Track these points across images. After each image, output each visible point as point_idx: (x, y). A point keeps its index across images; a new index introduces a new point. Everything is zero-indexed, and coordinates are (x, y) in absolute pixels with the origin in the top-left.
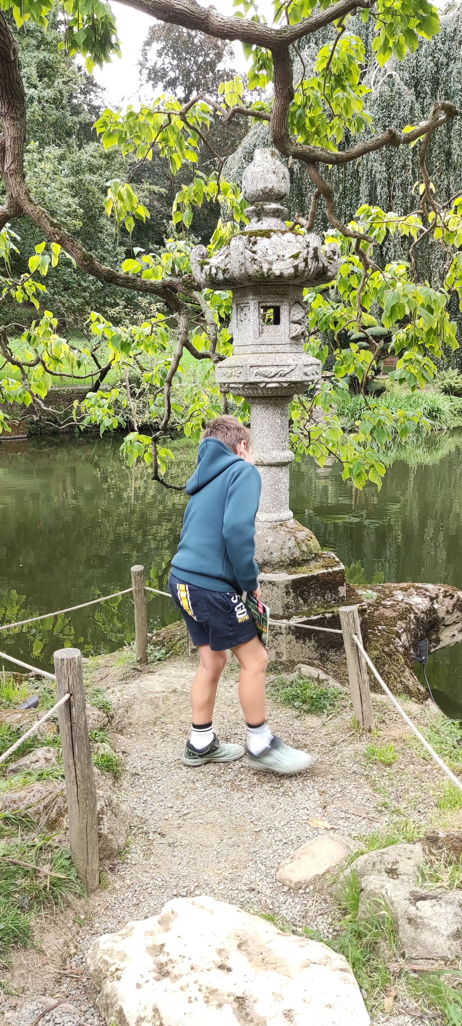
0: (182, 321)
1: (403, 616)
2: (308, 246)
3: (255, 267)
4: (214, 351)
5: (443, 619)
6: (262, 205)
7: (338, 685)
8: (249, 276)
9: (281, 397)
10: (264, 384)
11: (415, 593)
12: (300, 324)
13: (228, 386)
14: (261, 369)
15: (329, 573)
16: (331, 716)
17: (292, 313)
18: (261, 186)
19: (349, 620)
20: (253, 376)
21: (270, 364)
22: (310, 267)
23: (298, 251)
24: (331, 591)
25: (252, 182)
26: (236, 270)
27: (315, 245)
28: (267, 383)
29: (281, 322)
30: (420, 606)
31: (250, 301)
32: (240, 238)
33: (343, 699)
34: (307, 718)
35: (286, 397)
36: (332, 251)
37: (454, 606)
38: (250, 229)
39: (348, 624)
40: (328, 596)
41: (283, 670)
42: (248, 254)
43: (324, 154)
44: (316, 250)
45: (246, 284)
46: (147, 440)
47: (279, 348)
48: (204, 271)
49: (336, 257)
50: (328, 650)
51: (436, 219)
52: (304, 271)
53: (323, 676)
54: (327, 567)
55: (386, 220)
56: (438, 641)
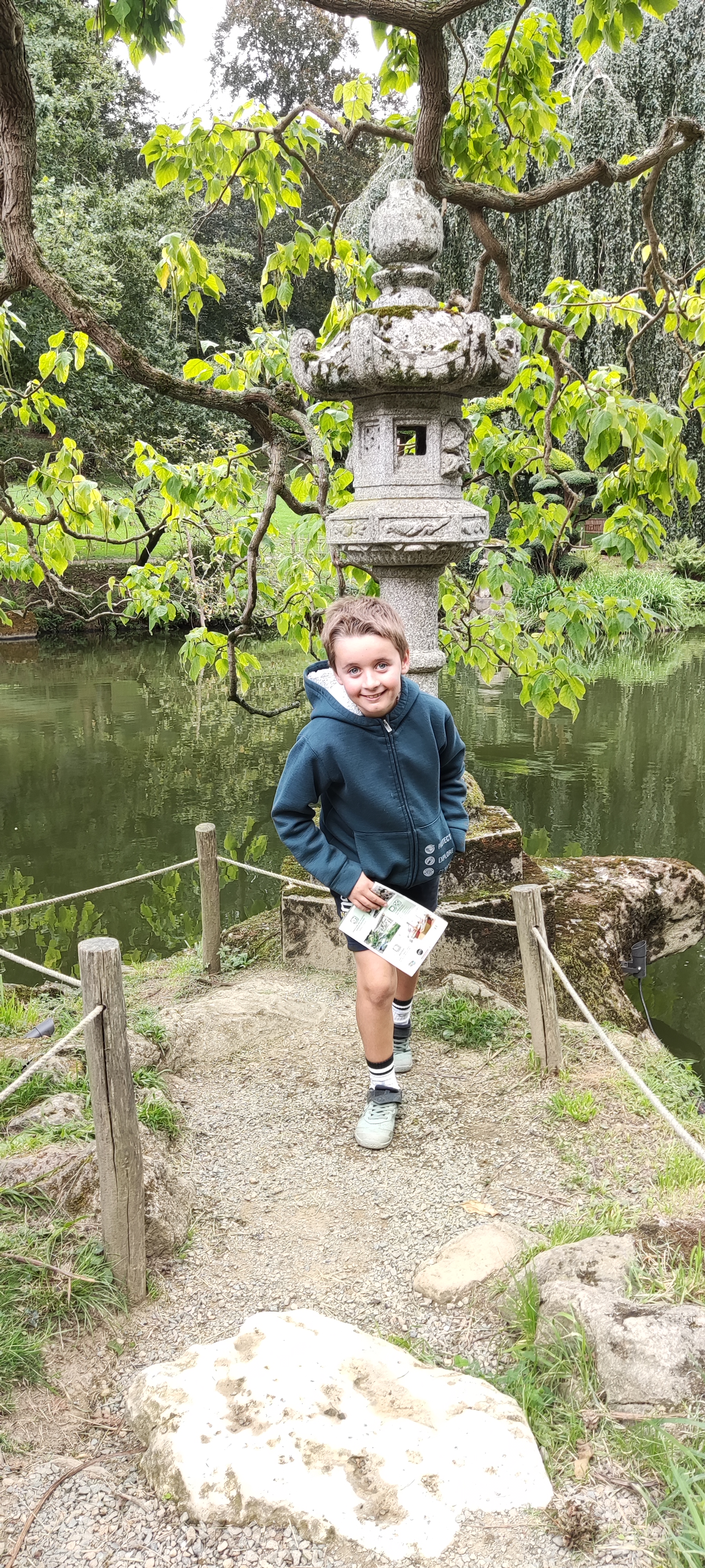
0: (275, 455)
1: (608, 905)
2: (470, 332)
3: (389, 364)
4: (323, 502)
5: (670, 910)
6: (400, 268)
7: (509, 1006)
8: (379, 378)
9: (427, 566)
10: (400, 546)
11: (628, 871)
12: (457, 454)
13: (346, 549)
14: (397, 523)
15: (497, 838)
16: (498, 1052)
17: (445, 436)
18: (398, 238)
19: (527, 905)
20: (384, 534)
21: (410, 515)
22: (473, 364)
23: (454, 339)
24: (499, 865)
25: (385, 231)
26: (358, 369)
27: (481, 330)
28: (406, 544)
29: (428, 450)
30: (636, 891)
31: (380, 418)
32: (366, 318)
33: (516, 1026)
34: (461, 1055)
35: (435, 566)
36: (508, 341)
37: (687, 891)
38: (380, 306)
39: (525, 912)
40: (495, 872)
41: (425, 982)
42: (378, 342)
43: (496, 196)
44: (482, 337)
45: (374, 391)
46: (220, 639)
47: (424, 491)
48: (309, 370)
49: (513, 351)
50: (494, 955)
51: (667, 301)
52: (464, 371)
53: (486, 992)
54: (494, 829)
55: (590, 302)
56: (661, 944)
